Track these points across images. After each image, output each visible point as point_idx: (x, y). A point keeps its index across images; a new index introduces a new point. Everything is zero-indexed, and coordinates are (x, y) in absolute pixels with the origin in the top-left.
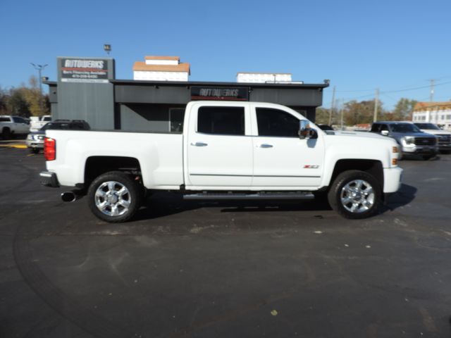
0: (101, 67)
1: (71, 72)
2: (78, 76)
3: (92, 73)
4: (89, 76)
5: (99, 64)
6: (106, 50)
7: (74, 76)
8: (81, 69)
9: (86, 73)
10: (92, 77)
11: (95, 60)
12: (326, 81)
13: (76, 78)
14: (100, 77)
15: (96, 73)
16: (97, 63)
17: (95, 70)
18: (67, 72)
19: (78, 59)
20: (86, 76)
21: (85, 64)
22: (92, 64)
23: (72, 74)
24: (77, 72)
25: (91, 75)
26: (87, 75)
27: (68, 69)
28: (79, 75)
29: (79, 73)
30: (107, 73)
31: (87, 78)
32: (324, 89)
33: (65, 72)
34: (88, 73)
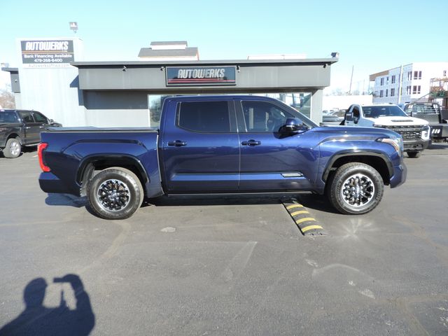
0: (66, 48)
1: (32, 56)
2: (41, 61)
3: (56, 56)
4: (53, 60)
5: (63, 46)
6: (72, 28)
7: (36, 61)
8: (44, 52)
9: (49, 56)
10: (56, 60)
11: (59, 41)
12: (334, 55)
13: (39, 62)
14: (65, 60)
15: (61, 56)
16: (61, 44)
17: (59, 52)
18: (29, 57)
19: (40, 41)
20: (49, 60)
21: (49, 47)
22: (55, 46)
23: (34, 58)
24: (38, 56)
25: (54, 58)
26: (51, 59)
27: (29, 52)
28: (42, 59)
29: (42, 56)
30: (73, 55)
31: (51, 62)
32: (332, 65)
33: (26, 56)
34: (52, 57)
